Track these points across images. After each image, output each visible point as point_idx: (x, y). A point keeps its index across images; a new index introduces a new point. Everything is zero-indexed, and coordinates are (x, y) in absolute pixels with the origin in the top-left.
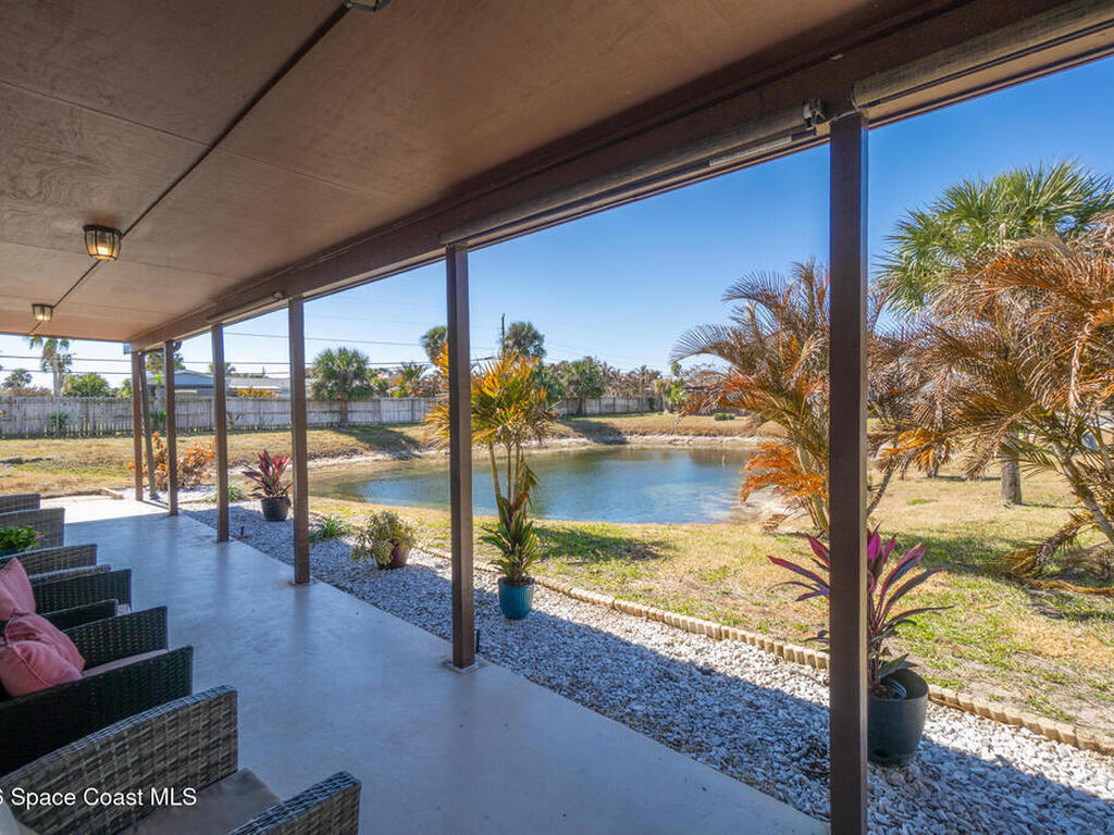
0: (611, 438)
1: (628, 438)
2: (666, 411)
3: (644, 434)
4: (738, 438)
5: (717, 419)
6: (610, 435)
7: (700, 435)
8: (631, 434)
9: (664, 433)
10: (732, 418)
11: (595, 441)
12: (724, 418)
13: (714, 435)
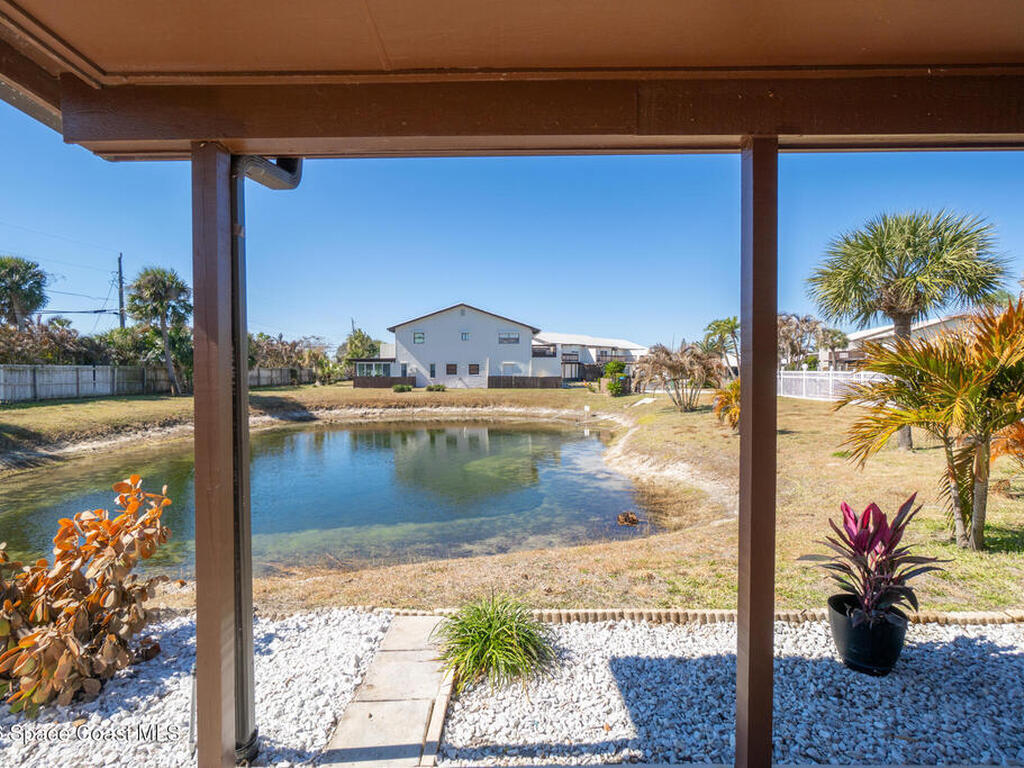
0: (296, 415)
1: (315, 413)
2: (317, 383)
3: (330, 409)
4: (427, 409)
5: (396, 391)
6: (294, 410)
7: (390, 407)
8: (317, 408)
9: (351, 406)
10: (410, 390)
11: (281, 419)
12: (402, 390)
13: (403, 407)
